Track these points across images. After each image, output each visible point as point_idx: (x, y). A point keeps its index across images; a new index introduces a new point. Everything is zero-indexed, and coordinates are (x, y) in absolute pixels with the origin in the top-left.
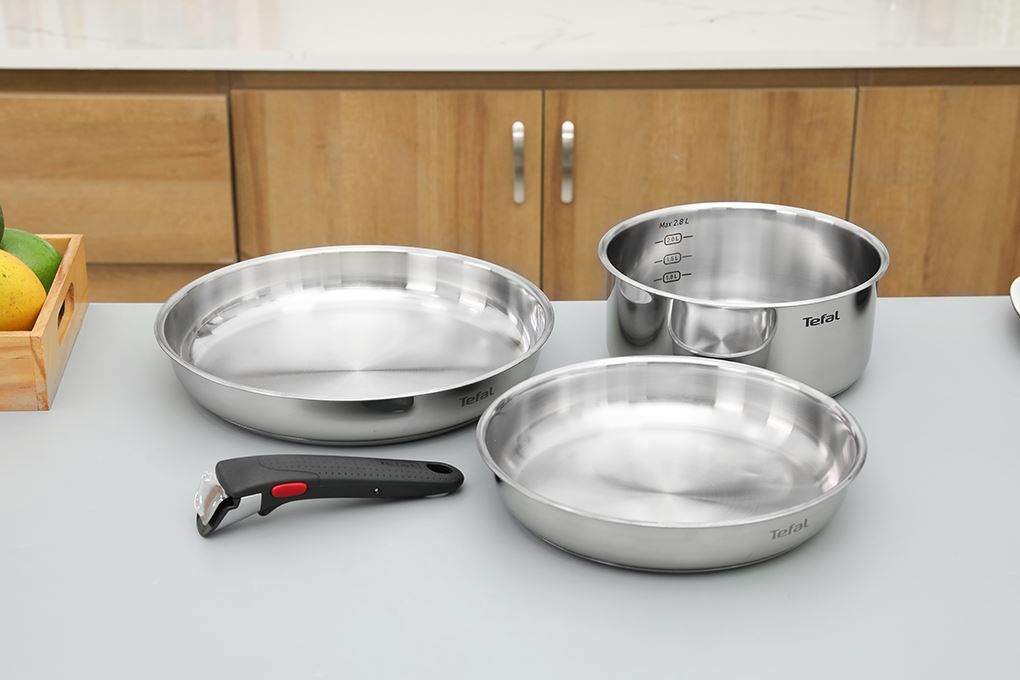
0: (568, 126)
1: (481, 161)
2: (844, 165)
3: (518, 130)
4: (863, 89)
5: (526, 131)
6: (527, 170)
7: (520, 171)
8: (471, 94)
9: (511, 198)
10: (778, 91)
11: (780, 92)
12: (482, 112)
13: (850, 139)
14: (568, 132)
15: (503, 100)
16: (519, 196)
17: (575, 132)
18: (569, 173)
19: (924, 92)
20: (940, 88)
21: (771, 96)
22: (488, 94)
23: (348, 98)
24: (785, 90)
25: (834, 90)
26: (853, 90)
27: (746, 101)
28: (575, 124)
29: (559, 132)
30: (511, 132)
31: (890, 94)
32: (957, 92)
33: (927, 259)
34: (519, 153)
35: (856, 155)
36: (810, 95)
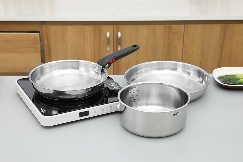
0: (119, 33)
1: (100, 41)
2: (182, 42)
3: (108, 34)
4: (186, 25)
5: (110, 35)
6: (110, 43)
7: (109, 44)
8: (97, 26)
9: (107, 50)
10: (166, 25)
11: (167, 26)
12: (100, 30)
13: (183, 36)
14: (119, 35)
15: (105, 27)
16: (108, 49)
17: (121, 35)
18: (120, 44)
19: (199, 26)
20: (203, 25)
21: (165, 27)
22: (101, 26)
23: (69, 27)
24: (168, 25)
25: (179, 25)
26: (183, 25)
27: (159, 28)
28: (121, 33)
29: (117, 35)
30: (106, 35)
31: (192, 26)
32: (207, 26)
33: (200, 63)
34: (108, 39)
35: (184, 40)
36: (174, 26)
